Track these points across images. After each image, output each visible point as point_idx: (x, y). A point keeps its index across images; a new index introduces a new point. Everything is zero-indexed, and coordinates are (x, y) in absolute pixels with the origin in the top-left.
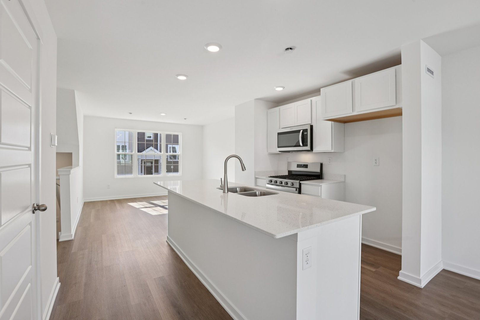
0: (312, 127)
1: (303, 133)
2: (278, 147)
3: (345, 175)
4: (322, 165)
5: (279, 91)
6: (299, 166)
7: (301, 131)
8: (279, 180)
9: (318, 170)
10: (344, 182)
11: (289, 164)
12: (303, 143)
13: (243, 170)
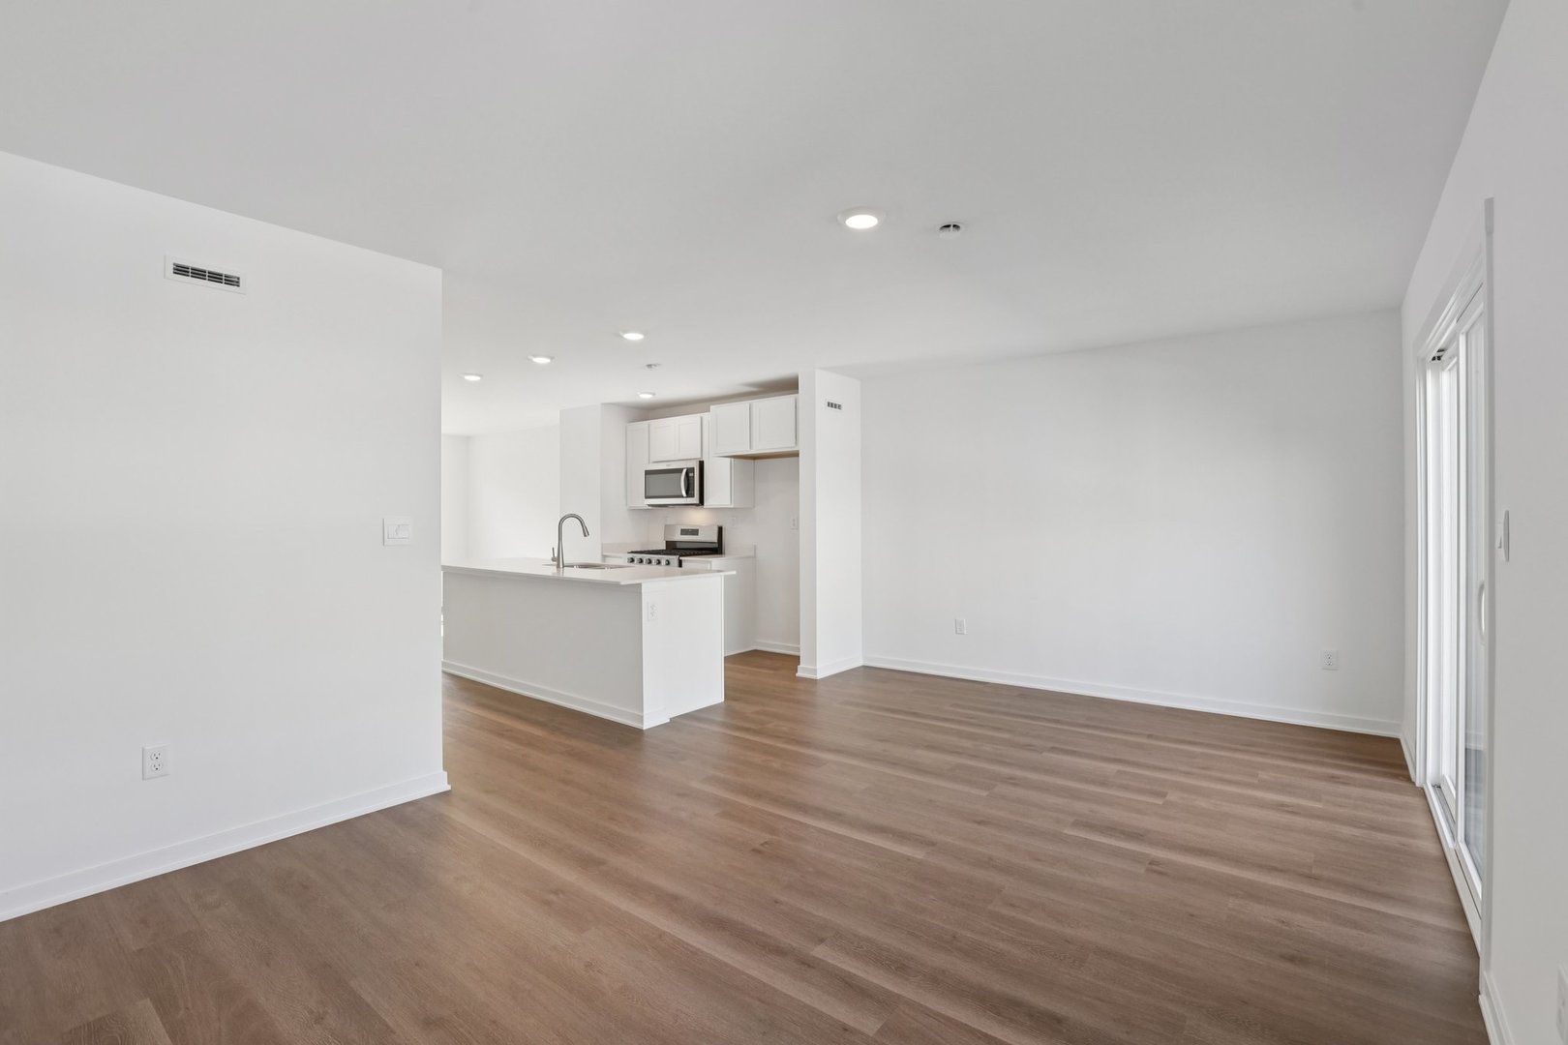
0: (701, 464)
1: (687, 473)
2: (646, 497)
3: (755, 546)
4: (720, 529)
5: (646, 397)
6: (684, 532)
7: (685, 471)
8: (646, 557)
9: (715, 539)
10: (755, 557)
11: (668, 528)
12: (687, 493)
13: (585, 536)
